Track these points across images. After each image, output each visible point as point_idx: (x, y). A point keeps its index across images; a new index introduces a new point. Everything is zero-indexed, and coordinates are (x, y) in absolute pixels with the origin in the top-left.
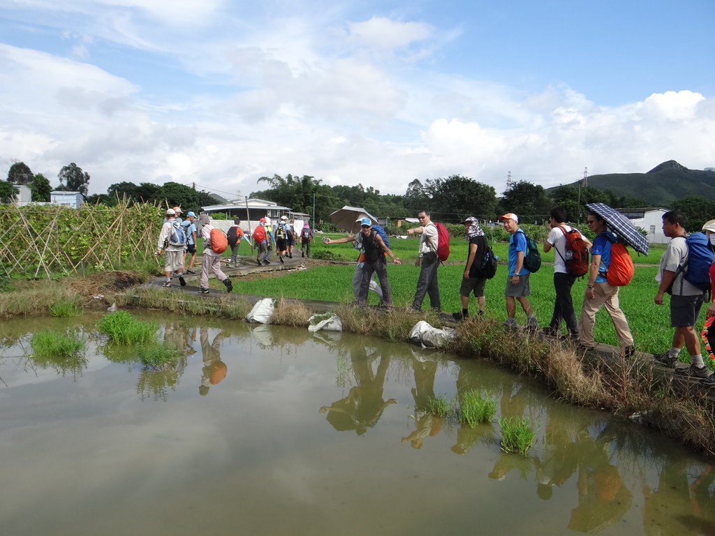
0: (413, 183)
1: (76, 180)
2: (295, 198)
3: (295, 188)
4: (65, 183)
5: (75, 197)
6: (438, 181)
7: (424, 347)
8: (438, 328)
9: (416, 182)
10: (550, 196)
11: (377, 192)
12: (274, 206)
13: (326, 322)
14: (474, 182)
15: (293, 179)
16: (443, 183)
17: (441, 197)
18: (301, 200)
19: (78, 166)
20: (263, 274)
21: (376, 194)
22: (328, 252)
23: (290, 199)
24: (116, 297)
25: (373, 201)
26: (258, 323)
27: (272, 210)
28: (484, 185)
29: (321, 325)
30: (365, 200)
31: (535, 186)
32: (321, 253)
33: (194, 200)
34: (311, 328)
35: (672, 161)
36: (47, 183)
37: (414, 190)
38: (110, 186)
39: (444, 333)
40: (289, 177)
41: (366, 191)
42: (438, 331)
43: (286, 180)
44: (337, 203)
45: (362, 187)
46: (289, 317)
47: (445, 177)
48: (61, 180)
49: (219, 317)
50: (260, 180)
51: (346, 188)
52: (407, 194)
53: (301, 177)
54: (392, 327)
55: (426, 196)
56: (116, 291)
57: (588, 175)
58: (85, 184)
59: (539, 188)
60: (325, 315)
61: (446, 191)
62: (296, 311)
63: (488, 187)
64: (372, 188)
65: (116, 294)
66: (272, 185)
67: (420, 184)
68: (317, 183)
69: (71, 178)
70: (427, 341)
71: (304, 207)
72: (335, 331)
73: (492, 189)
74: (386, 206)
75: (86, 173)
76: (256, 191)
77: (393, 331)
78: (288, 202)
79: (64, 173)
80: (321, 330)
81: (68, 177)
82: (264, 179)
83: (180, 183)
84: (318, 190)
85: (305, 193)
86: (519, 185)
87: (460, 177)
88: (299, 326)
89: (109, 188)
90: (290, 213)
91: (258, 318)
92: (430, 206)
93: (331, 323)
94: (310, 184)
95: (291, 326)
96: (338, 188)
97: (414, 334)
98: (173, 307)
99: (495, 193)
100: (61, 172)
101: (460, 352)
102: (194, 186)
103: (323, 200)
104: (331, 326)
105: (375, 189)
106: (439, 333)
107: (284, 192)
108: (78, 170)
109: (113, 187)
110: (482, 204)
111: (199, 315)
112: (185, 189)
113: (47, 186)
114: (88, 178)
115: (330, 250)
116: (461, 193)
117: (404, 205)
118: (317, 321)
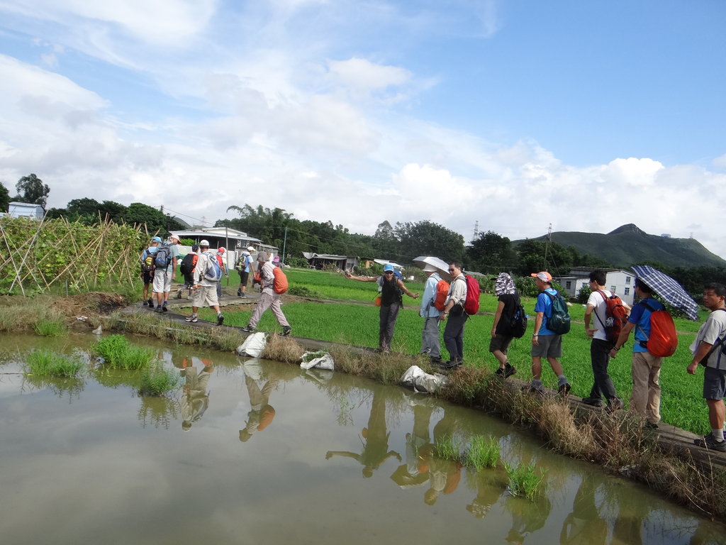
0: (382, 225)
1: (34, 191)
2: (264, 230)
3: (266, 220)
4: (22, 193)
5: (35, 210)
6: (408, 225)
7: (417, 391)
8: (430, 374)
9: (386, 224)
10: (516, 249)
11: (346, 230)
12: (244, 236)
13: (318, 360)
14: (443, 229)
15: (264, 211)
16: (413, 227)
17: (410, 240)
18: (271, 232)
19: (38, 177)
20: (242, 307)
21: (345, 232)
22: (304, 289)
23: (259, 231)
24: (101, 320)
25: (342, 240)
26: (250, 357)
27: (242, 241)
28: (453, 233)
29: (313, 363)
30: (334, 237)
31: (502, 237)
32: (298, 289)
33: (161, 223)
34: (303, 365)
35: (631, 224)
36: (6, 193)
37: (383, 231)
38: (70, 201)
39: (436, 380)
40: (260, 208)
41: (335, 228)
42: (431, 377)
43: (257, 211)
44: (305, 238)
45: (331, 224)
46: (281, 353)
47: (415, 222)
48: (19, 190)
49: (208, 348)
50: (229, 208)
51: (315, 223)
52: (376, 235)
53: (272, 209)
54: (386, 369)
55: (396, 239)
56: (101, 313)
57: (553, 231)
58: (44, 197)
59: (506, 240)
60: (317, 353)
61: (416, 235)
62: (288, 347)
63: (457, 234)
64: (341, 226)
65: (100, 317)
66: (241, 214)
67: (390, 226)
68: (288, 216)
69: (30, 189)
70: (420, 386)
71: (273, 239)
72: (328, 370)
73: (461, 237)
74: (355, 245)
75: (46, 186)
76: (222, 219)
77: (386, 374)
78: (257, 233)
79: (23, 183)
80: (314, 368)
81: (26, 188)
82: (234, 207)
83: (147, 204)
84: (289, 224)
85: (274, 226)
86: (487, 235)
87: (431, 222)
88: (291, 362)
89: (69, 203)
90: (261, 245)
91: (250, 352)
92: (399, 249)
93: (324, 361)
94: (281, 217)
95: (283, 361)
96: (307, 223)
97: (407, 378)
98: (160, 334)
99: (463, 242)
100: (20, 183)
101: (452, 398)
102: (162, 209)
103: (292, 234)
104: (324, 365)
105: (344, 227)
106: (431, 378)
107: (254, 223)
108: (38, 182)
109: (74, 202)
110: (450, 251)
111: (187, 344)
112: (152, 212)
113: (5, 195)
114: (48, 190)
115: (306, 286)
116: (430, 238)
117: (373, 245)
118: (309, 359)
